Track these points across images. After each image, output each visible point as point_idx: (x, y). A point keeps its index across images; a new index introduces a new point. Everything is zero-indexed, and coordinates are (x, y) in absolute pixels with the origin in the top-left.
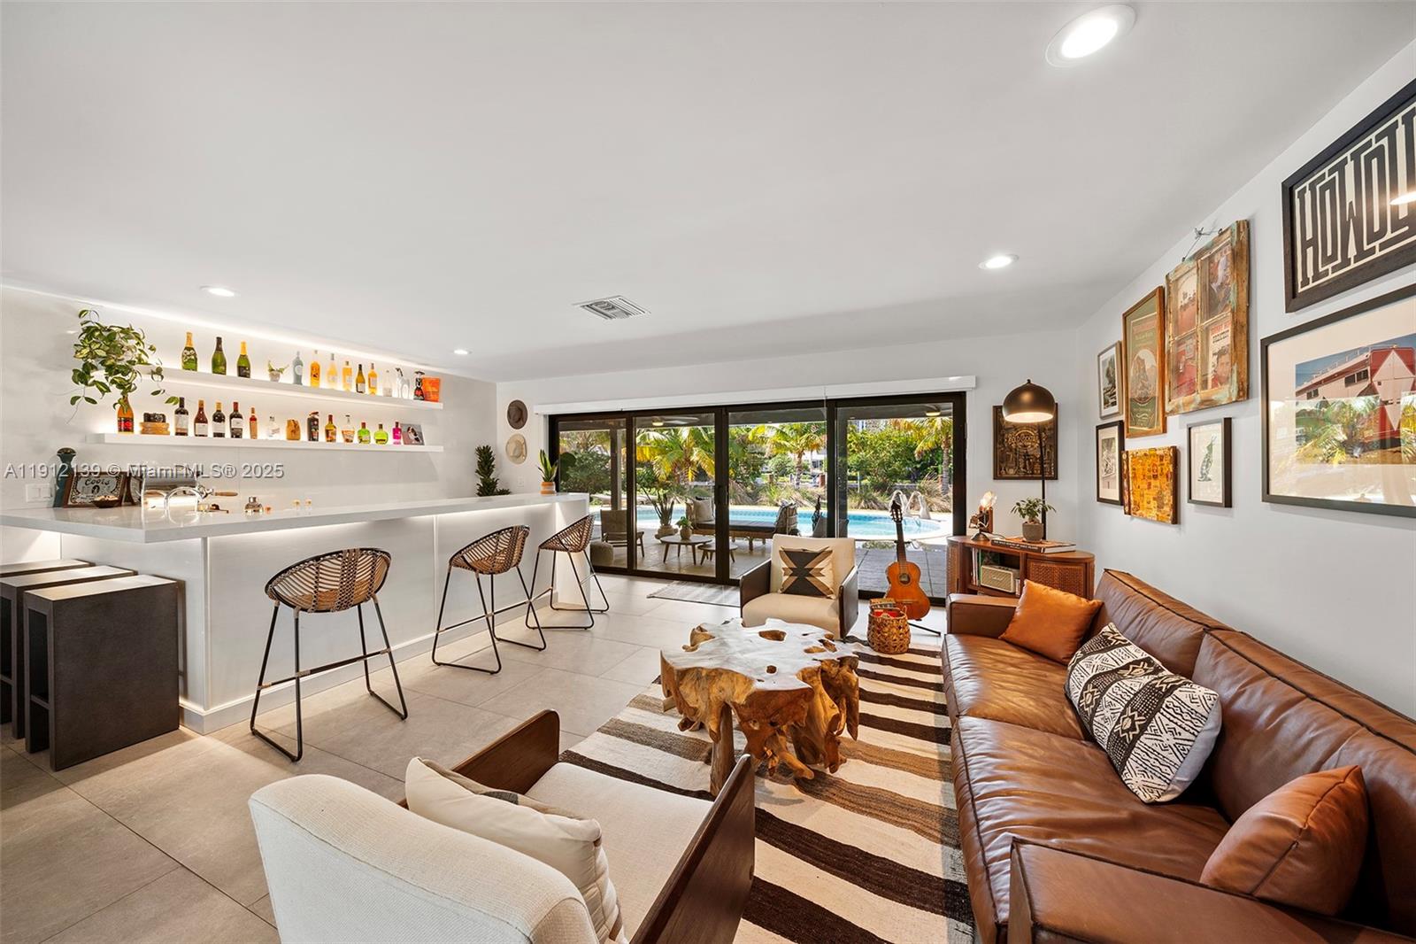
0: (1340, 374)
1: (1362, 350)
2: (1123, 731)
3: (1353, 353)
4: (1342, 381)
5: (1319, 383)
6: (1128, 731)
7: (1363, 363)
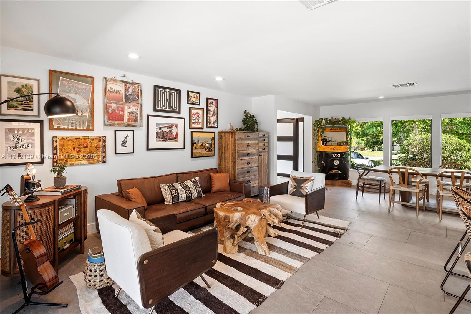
0: (166, 127)
1: (170, 124)
2: (175, 194)
3: (168, 124)
4: (166, 128)
5: (162, 127)
6: (176, 193)
7: (170, 126)
